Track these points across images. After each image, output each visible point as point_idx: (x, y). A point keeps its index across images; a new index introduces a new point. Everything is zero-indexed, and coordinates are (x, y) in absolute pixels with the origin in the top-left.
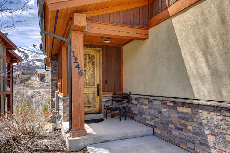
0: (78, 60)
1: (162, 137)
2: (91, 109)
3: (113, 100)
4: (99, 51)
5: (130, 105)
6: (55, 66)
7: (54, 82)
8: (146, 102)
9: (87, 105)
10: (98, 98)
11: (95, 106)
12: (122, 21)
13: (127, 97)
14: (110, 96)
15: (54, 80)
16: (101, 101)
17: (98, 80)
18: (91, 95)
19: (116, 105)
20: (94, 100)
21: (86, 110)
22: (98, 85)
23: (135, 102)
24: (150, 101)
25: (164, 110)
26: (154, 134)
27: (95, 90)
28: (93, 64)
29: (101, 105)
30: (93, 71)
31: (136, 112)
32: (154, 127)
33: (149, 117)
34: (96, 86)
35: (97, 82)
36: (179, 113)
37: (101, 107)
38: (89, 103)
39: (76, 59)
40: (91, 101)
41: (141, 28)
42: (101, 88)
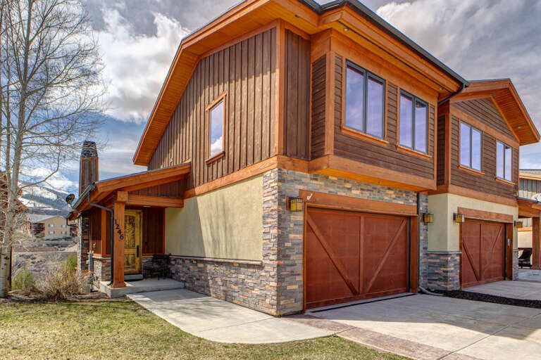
0: (120, 227)
1: (189, 289)
2: (130, 270)
3: (153, 262)
4: (140, 213)
5: (169, 266)
6: (87, 224)
7: (85, 242)
8: (181, 262)
9: (126, 266)
10: (137, 260)
11: (134, 267)
12: (159, 194)
13: (168, 258)
14: (150, 257)
15: (86, 240)
16: (141, 262)
17: (138, 241)
18: (131, 257)
19: (156, 266)
20: (134, 261)
21: (126, 271)
22: (138, 246)
23: (173, 263)
24: (183, 261)
25: (191, 267)
26: (185, 287)
27: (135, 251)
28: (133, 226)
29: (141, 265)
30: (133, 232)
31: (173, 272)
32: (185, 281)
33: (182, 275)
34: (136, 247)
35: (137, 243)
36: (198, 268)
37: (141, 268)
38: (128, 264)
39: (118, 226)
40: (130, 262)
41: (178, 198)
42: (141, 249)
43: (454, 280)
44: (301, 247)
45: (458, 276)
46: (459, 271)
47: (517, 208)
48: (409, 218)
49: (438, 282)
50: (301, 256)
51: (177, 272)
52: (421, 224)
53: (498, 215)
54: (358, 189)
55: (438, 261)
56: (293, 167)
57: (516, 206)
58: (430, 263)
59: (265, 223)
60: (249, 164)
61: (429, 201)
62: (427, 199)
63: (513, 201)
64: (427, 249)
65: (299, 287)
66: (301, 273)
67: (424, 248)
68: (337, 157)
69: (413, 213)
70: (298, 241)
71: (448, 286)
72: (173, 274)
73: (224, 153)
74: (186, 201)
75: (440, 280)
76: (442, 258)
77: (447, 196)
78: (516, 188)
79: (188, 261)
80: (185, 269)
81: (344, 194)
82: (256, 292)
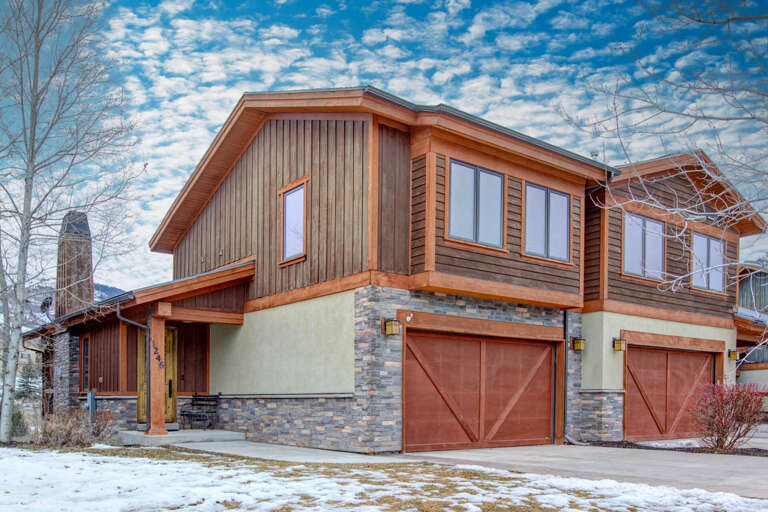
0: (159, 351)
1: (253, 440)
3: (193, 405)
4: (173, 331)
5: (219, 411)
8: (239, 403)
10: (170, 401)
13: (216, 399)
14: (188, 398)
16: (175, 406)
17: (171, 373)
22: (171, 381)
23: (225, 406)
24: (243, 402)
25: (256, 409)
29: (175, 410)
31: (226, 419)
32: (247, 431)
33: (242, 421)
34: (167, 382)
35: (169, 377)
36: (268, 409)
37: (176, 414)
39: (157, 349)
41: (234, 312)
42: (175, 386)
43: (612, 428)
44: (400, 377)
45: (621, 424)
46: (621, 416)
47: (735, 330)
48: (555, 344)
49: (591, 431)
50: (400, 388)
51: (233, 420)
52: (570, 352)
53: (695, 341)
54: (474, 308)
55: (592, 402)
56: (389, 284)
57: (731, 328)
58: (584, 405)
59: (356, 348)
60: (338, 275)
61: (583, 321)
62: (580, 319)
63: (729, 321)
64: (580, 385)
65: (397, 423)
66: (400, 406)
67: (575, 385)
68: (440, 274)
69: (557, 337)
70: (395, 370)
71: (602, 435)
72: (225, 422)
73: (305, 256)
74: (247, 317)
75: (594, 427)
76: (597, 398)
77: (602, 316)
78: (732, 300)
79: (252, 402)
80: (246, 414)
81: (455, 314)
82: (348, 430)
